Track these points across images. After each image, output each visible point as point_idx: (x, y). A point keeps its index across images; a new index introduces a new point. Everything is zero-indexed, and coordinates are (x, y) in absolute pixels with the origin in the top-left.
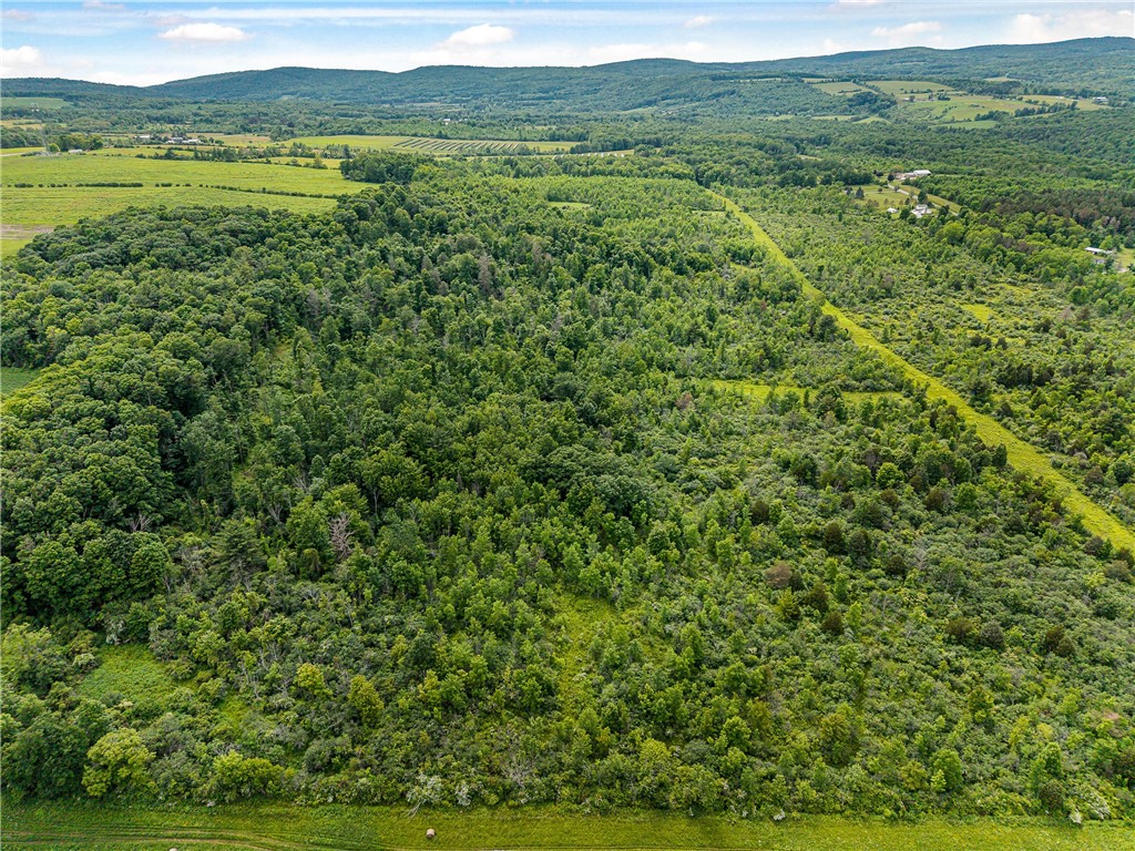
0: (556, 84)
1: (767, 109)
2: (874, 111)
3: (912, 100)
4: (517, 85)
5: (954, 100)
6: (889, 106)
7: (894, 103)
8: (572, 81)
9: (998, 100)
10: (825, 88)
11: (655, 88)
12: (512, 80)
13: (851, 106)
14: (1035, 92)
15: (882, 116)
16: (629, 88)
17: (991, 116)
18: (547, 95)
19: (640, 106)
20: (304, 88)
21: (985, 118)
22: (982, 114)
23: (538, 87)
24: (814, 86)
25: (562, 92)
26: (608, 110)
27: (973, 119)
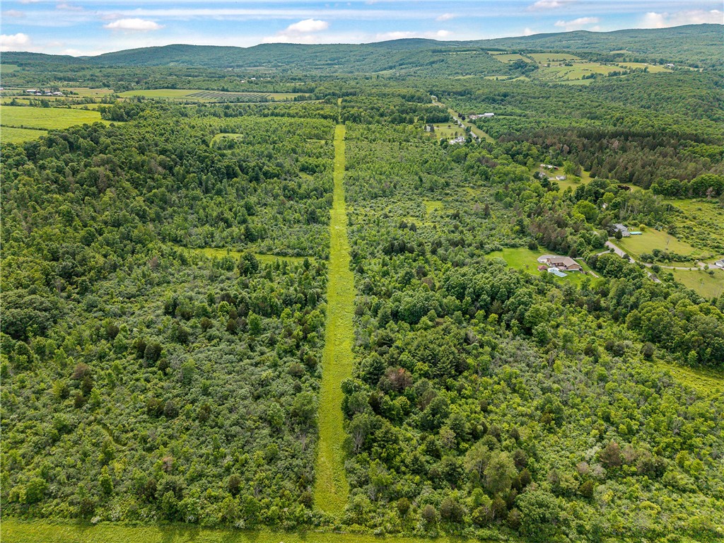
0: (340, 55)
1: (460, 71)
2: (523, 73)
3: (549, 66)
4: (316, 56)
5: (575, 66)
6: (533, 70)
7: (537, 68)
8: (352, 53)
9: (602, 66)
10: (500, 58)
11: (396, 58)
12: (315, 53)
13: (510, 70)
14: (630, 61)
15: (527, 76)
16: (382, 58)
17: (592, 76)
18: (335, 61)
19: (385, 69)
20: (185, 58)
21: (588, 78)
22: (587, 75)
23: (329, 57)
24: (494, 57)
25: (343, 60)
26: (365, 72)
27: (580, 78)
